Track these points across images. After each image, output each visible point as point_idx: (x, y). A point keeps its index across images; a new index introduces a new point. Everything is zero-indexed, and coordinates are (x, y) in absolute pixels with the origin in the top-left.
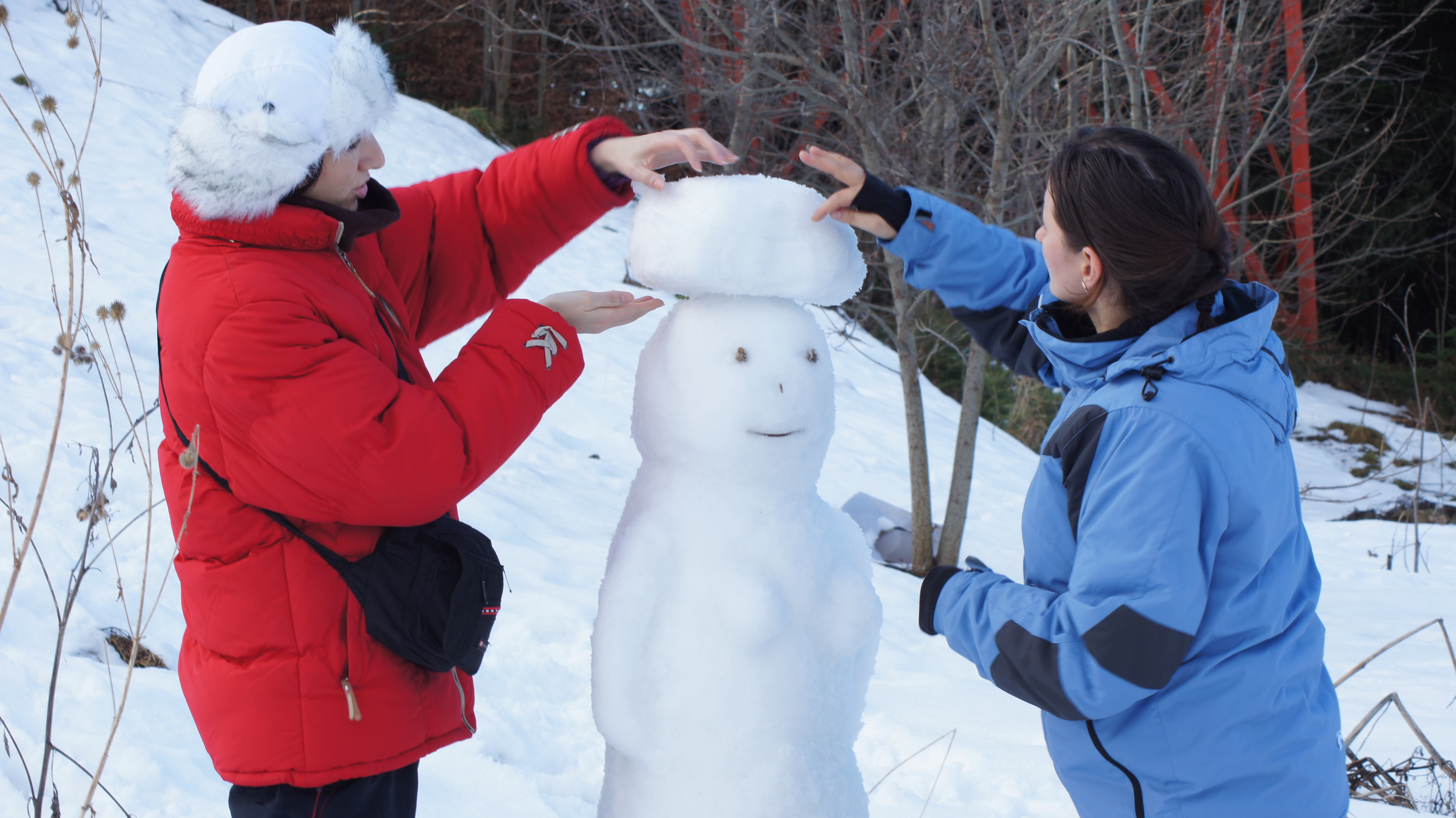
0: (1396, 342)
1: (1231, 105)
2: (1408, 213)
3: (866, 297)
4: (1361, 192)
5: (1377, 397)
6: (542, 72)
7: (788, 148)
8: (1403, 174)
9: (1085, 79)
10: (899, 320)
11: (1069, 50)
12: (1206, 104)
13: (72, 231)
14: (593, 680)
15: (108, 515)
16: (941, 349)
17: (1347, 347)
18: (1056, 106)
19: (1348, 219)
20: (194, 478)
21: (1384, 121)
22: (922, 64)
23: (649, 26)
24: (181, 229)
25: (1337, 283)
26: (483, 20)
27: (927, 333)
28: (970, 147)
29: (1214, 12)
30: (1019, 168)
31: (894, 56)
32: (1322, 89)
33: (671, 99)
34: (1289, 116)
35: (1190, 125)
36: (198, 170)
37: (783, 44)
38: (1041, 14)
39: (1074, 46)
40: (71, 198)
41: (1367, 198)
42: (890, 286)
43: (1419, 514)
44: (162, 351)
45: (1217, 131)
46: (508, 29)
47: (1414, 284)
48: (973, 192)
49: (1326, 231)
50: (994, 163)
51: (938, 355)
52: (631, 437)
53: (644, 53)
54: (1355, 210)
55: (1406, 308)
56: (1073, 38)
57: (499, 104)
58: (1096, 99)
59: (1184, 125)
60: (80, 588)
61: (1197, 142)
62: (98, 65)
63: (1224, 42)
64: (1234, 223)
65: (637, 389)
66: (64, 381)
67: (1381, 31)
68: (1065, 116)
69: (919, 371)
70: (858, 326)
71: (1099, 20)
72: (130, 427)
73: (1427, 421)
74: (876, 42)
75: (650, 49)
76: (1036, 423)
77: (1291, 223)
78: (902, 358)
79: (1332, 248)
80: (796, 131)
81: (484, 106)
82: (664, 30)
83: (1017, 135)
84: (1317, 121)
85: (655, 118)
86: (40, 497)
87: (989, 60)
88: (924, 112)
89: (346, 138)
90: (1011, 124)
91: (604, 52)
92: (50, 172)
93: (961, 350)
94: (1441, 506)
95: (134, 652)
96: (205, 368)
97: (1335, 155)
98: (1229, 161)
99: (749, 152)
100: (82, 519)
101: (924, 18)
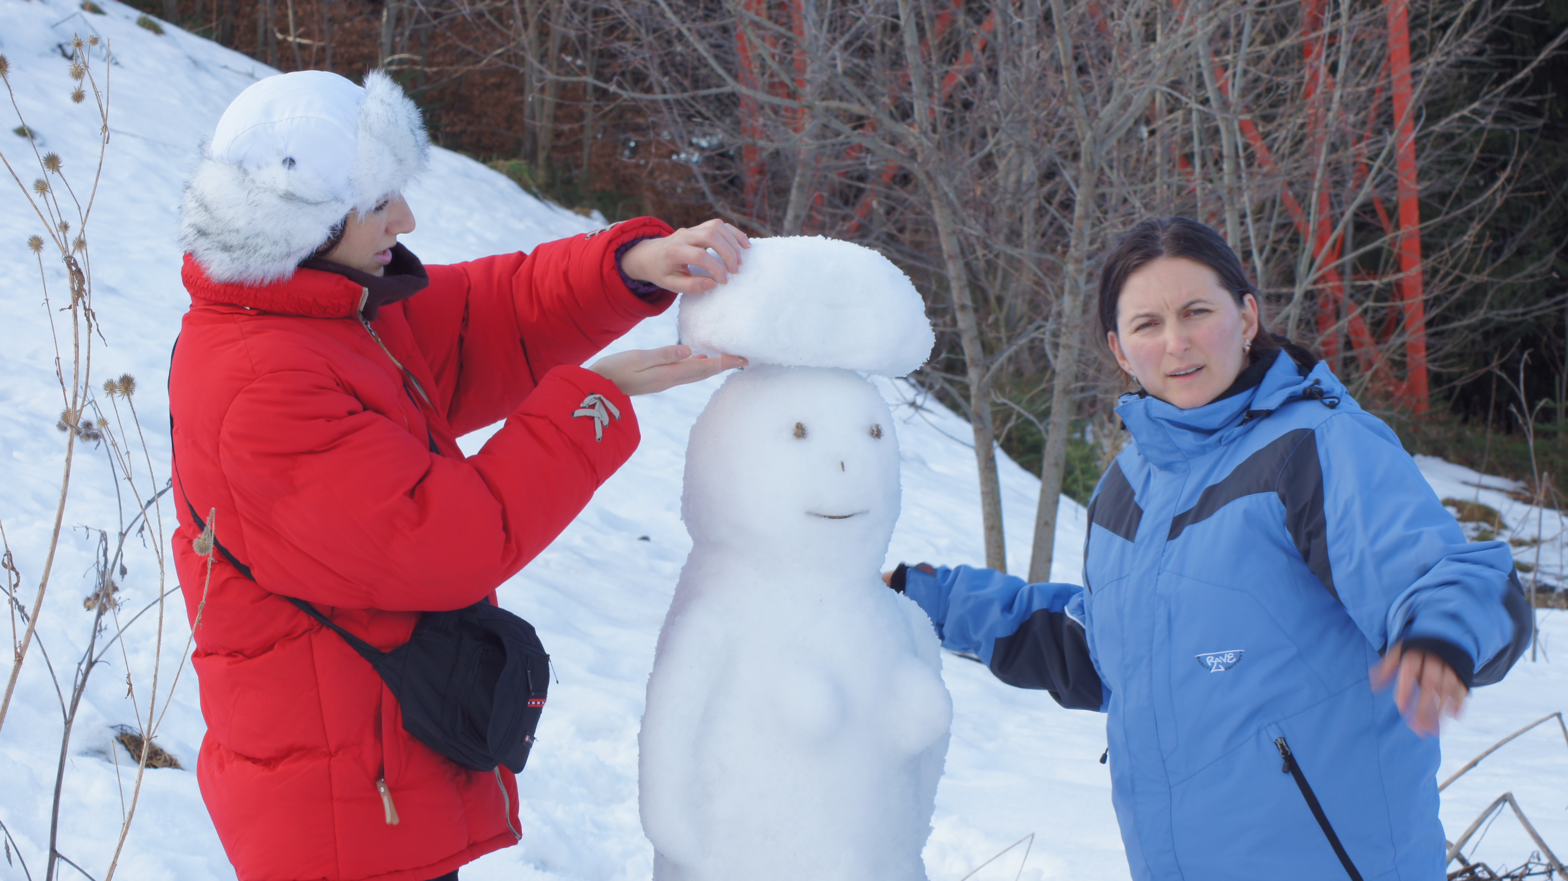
0: (1511, 413)
1: (1334, 157)
2: (1525, 273)
3: (938, 366)
4: (1472, 250)
5: (1492, 471)
6: (588, 122)
7: (854, 205)
8: (1520, 230)
9: (1175, 128)
10: (973, 390)
11: (1158, 97)
12: (1305, 156)
13: (77, 300)
15: (117, 604)
16: (1020, 421)
17: (1460, 417)
18: (1144, 158)
19: (1459, 279)
20: (209, 566)
21: (1497, 174)
22: (998, 113)
23: (704, 71)
24: (193, 295)
25: (1448, 349)
26: (524, 66)
27: (1004, 404)
28: (1050, 203)
29: (1313, 56)
30: (1102, 226)
31: (967, 105)
32: (1432, 138)
33: (728, 151)
34: (1397, 168)
35: (1288, 178)
36: (212, 228)
37: (847, 92)
38: (1127, 58)
39: (1162, 93)
40: (76, 264)
41: (1480, 256)
42: (963, 353)
43: (1537, 598)
44: (174, 430)
45: (1316, 185)
46: (550, 76)
47: (1531, 350)
48: (1053, 251)
49: (1436, 293)
50: (1075, 221)
51: (1016, 427)
52: (681, 519)
53: (697, 102)
54: (1466, 270)
55: (1522, 375)
56: (1161, 85)
57: (542, 156)
58: (1187, 150)
59: (1281, 179)
60: (87, 683)
61: (1297, 196)
62: (105, 119)
63: (1326, 87)
64: (1336, 283)
65: (687, 468)
66: (68, 461)
67: (1495, 75)
68: (1153, 169)
69: (995, 444)
70: (930, 396)
71: (1189, 65)
72: (140, 510)
73: (1546, 497)
74: (948, 89)
75: (704, 98)
77: (1398, 285)
78: (977, 431)
79: (1444, 310)
80: (862, 185)
81: (525, 158)
82: (720, 76)
83: (1100, 190)
84: (1427, 173)
85: (710, 172)
86: (43, 586)
87: (1070, 109)
88: (1001, 164)
89: (371, 197)
90: (1094, 178)
91: (653, 102)
92: (53, 236)
93: (1041, 422)
94: (1561, 590)
95: (145, 753)
96: (221, 445)
97: (1445, 209)
98: (1332, 217)
99: (812, 208)
100: (89, 609)
101: (1001, 63)
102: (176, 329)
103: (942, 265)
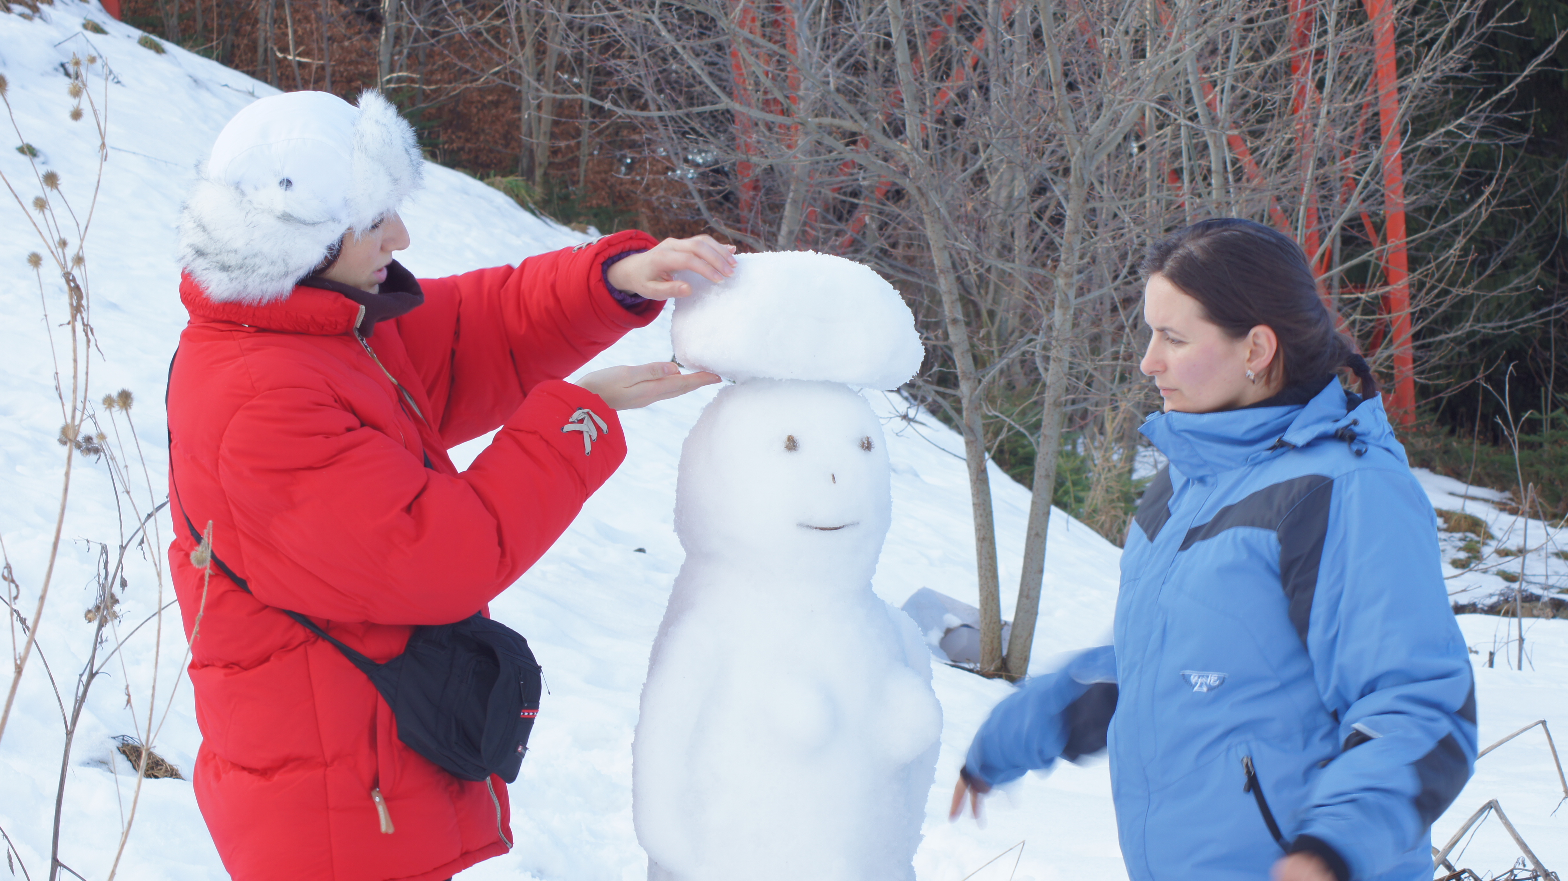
1: (1321, 171)
2: (1511, 286)
3: (928, 378)
4: (1458, 263)
5: (1479, 482)
6: (584, 138)
7: (847, 220)
8: (1506, 244)
9: (1164, 143)
10: (965, 403)
11: (1148, 113)
13: (76, 315)
14: (634, 791)
16: (1011, 433)
17: (1447, 428)
18: (1132, 175)
19: (1445, 292)
20: (207, 578)
23: (698, 88)
24: (191, 312)
25: (1434, 361)
26: (520, 84)
27: (996, 417)
28: (1041, 219)
29: (1300, 72)
30: (1093, 240)
32: (1418, 153)
34: (1383, 182)
35: (1276, 193)
36: (210, 249)
37: (840, 108)
39: (1151, 109)
40: (74, 280)
42: (955, 367)
45: (1304, 199)
46: (546, 94)
48: (1044, 265)
49: (1422, 306)
50: (1065, 235)
51: (1008, 439)
53: (691, 119)
54: (1452, 283)
56: (1149, 101)
57: (539, 173)
58: (1176, 165)
60: (88, 694)
61: (1285, 211)
62: (103, 137)
65: (679, 480)
66: (67, 474)
67: (1481, 91)
69: (987, 456)
70: (922, 409)
71: (1178, 82)
73: (1531, 507)
74: (940, 106)
75: (699, 114)
76: (1113, 512)
77: (1385, 298)
78: (967, 443)
79: (1430, 323)
80: (856, 201)
81: (522, 175)
82: (714, 94)
83: (1091, 205)
84: (1413, 187)
86: (42, 598)
87: (1059, 125)
88: (993, 180)
89: (368, 216)
90: (1084, 193)
91: (648, 119)
93: (1032, 434)
94: (1546, 599)
96: (220, 461)
97: (1431, 224)
99: (805, 224)
102: (174, 344)
103: (934, 279)
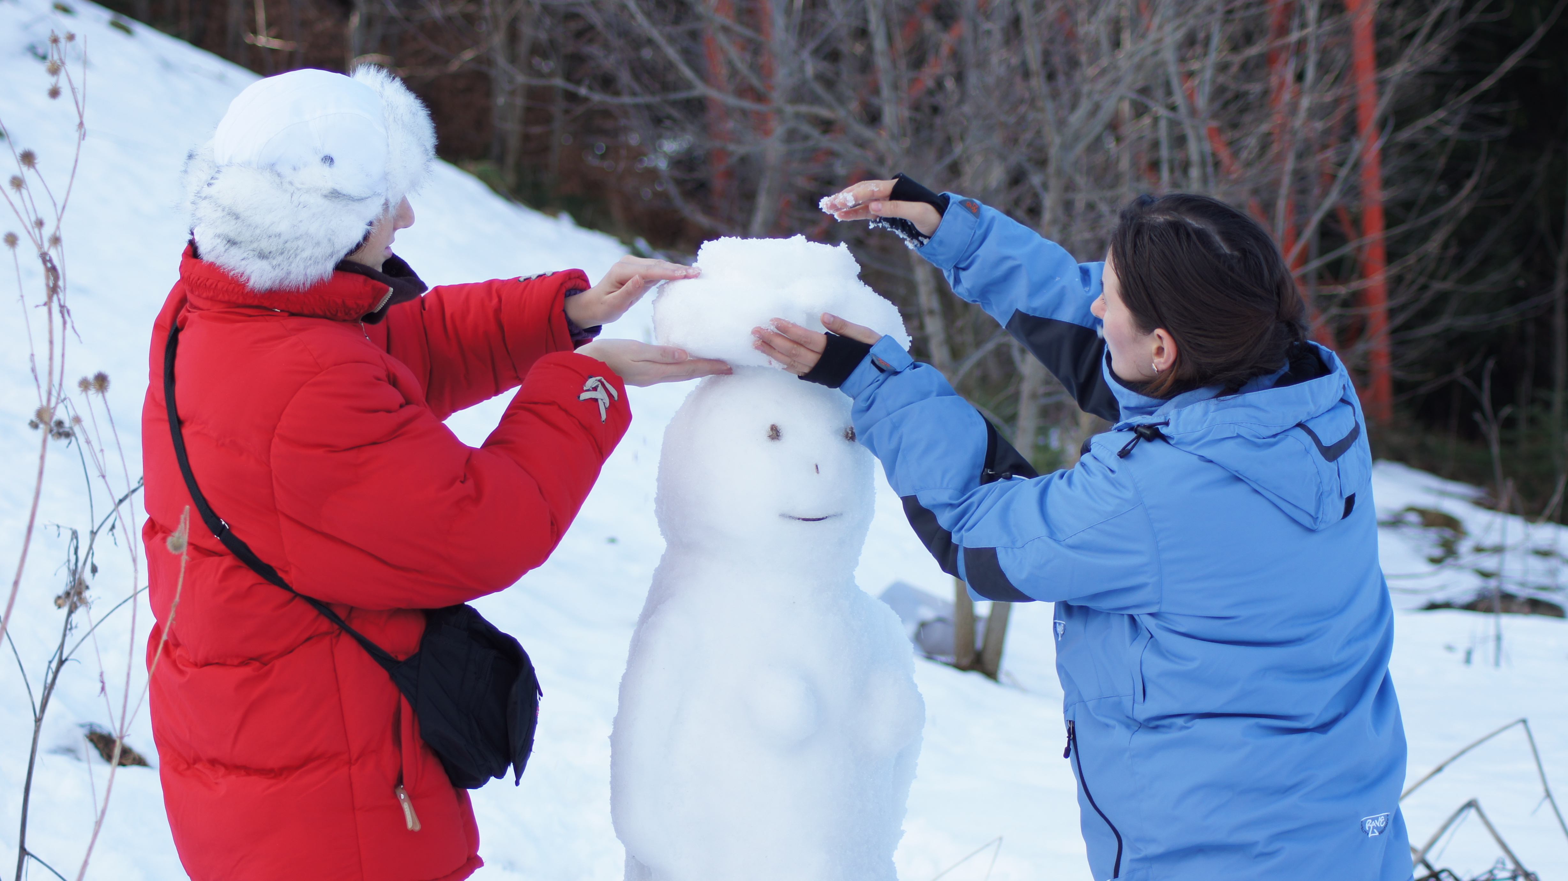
0: (1475, 419)
2: (1489, 281)
4: (1439, 258)
5: (1454, 476)
6: (557, 125)
8: (1483, 239)
9: (1142, 135)
12: (1272, 163)
13: (52, 296)
14: (612, 783)
17: (1422, 424)
18: (1110, 166)
20: (183, 564)
21: (1463, 183)
22: (966, 118)
23: (673, 76)
25: (1413, 356)
26: (494, 69)
29: (1280, 63)
31: (935, 110)
32: (1398, 147)
33: (697, 155)
34: (1362, 177)
35: (1254, 186)
38: (1095, 64)
39: (1130, 100)
40: (51, 261)
43: (1499, 604)
45: (1283, 192)
46: (521, 79)
55: (1486, 383)
56: (1131, 91)
57: (511, 160)
58: (1153, 157)
59: (1248, 186)
60: (58, 681)
61: (1263, 204)
62: (81, 116)
65: (661, 469)
66: (42, 458)
67: (1459, 84)
68: (1120, 175)
71: (1158, 73)
73: (1508, 503)
74: (916, 94)
77: (1363, 291)
79: (1411, 316)
81: (495, 161)
84: (1391, 181)
85: (679, 176)
86: (16, 583)
87: (1039, 115)
88: (968, 170)
91: (624, 105)
92: (29, 232)
94: (1522, 596)
95: (117, 752)
97: (1411, 218)
98: (1297, 225)
99: (780, 212)
100: (60, 607)
101: (969, 68)
